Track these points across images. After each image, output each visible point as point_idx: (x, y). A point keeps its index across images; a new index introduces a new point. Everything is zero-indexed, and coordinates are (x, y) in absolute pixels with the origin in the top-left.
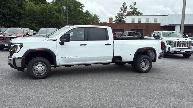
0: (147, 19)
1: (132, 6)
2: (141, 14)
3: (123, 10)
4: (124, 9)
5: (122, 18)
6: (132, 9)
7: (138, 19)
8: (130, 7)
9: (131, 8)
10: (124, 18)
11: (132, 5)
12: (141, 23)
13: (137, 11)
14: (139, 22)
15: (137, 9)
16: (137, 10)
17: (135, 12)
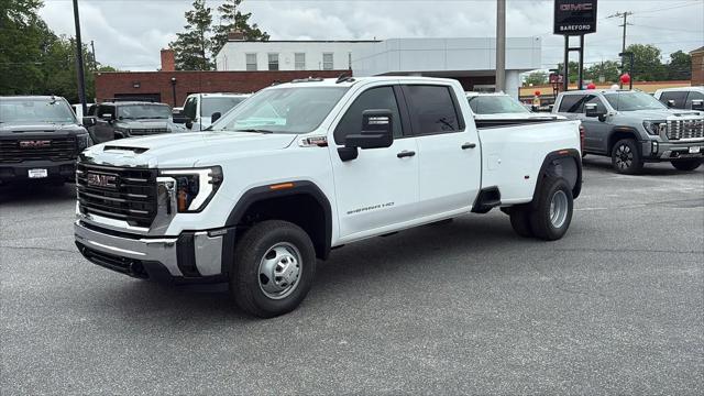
0: (300, 57)
1: (228, 6)
2: (265, 38)
3: (196, 21)
4: (202, 19)
5: (197, 51)
6: (231, 17)
7: (270, 56)
8: (220, 9)
9: (224, 13)
10: (203, 53)
11: (227, 3)
12: (281, 69)
13: (247, 27)
14: (274, 65)
15: (246, 17)
16: (249, 22)
17: (244, 31)
